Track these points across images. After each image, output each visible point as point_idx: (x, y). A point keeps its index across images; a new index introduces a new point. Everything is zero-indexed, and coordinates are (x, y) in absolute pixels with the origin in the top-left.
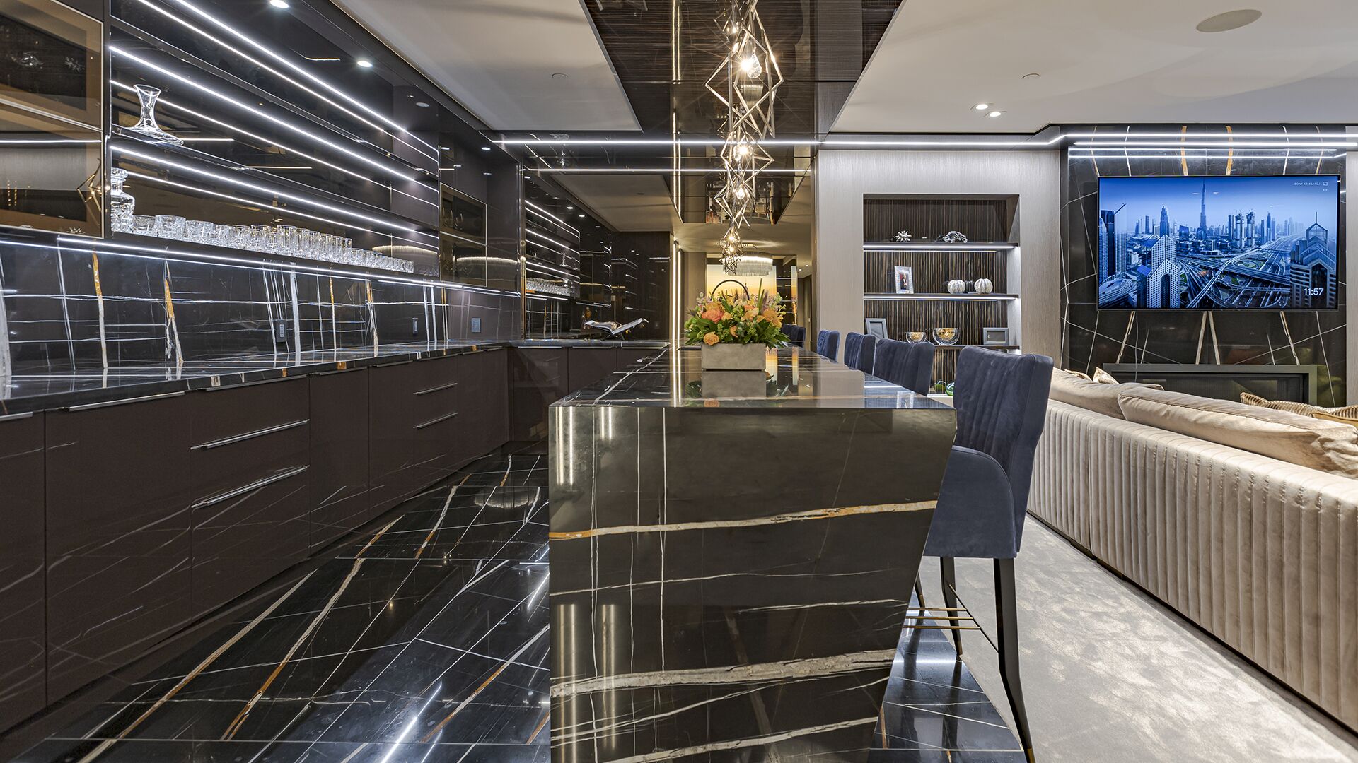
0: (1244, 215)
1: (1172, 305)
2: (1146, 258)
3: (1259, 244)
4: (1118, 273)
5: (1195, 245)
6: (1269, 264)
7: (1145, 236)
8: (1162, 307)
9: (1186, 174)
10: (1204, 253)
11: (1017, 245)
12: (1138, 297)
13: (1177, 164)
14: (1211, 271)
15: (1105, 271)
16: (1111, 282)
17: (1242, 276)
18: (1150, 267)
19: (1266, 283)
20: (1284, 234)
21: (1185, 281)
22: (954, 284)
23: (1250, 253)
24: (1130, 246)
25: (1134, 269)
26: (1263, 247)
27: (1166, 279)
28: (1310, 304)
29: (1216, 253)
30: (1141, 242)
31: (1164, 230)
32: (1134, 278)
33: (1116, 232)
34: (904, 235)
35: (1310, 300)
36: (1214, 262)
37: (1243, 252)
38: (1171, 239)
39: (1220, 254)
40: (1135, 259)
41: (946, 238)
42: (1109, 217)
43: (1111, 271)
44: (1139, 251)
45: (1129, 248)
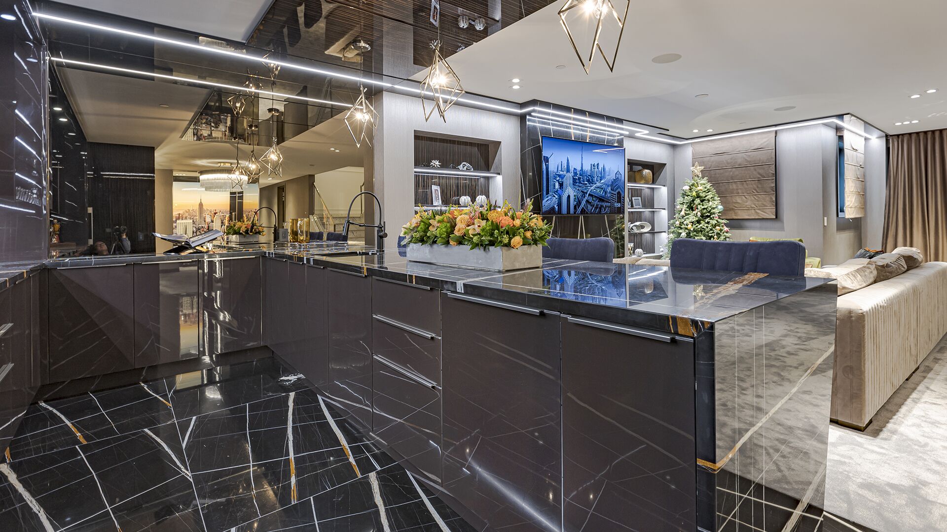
0: (596, 164)
1: (571, 213)
2: (561, 185)
3: (601, 180)
4: (550, 194)
5: (579, 179)
6: (604, 191)
7: (561, 173)
8: (567, 214)
9: (573, 139)
10: (582, 183)
11: (499, 174)
12: (558, 207)
13: (569, 134)
14: (584, 193)
15: (545, 193)
16: (548, 199)
17: (595, 196)
18: (562, 190)
19: (603, 201)
20: (609, 175)
21: (575, 199)
22: (465, 199)
23: (598, 184)
24: (555, 178)
25: (557, 191)
26: (602, 181)
27: (569, 196)
28: (616, 211)
29: (586, 184)
30: (559, 176)
31: (568, 171)
32: (557, 196)
33: (549, 170)
34: (436, 163)
35: (616, 209)
36: (586, 189)
37: (595, 184)
38: (571, 175)
39: (588, 185)
40: (557, 185)
41: (461, 167)
42: (547, 160)
43: (547, 193)
44: (558, 181)
45: (554, 179)
